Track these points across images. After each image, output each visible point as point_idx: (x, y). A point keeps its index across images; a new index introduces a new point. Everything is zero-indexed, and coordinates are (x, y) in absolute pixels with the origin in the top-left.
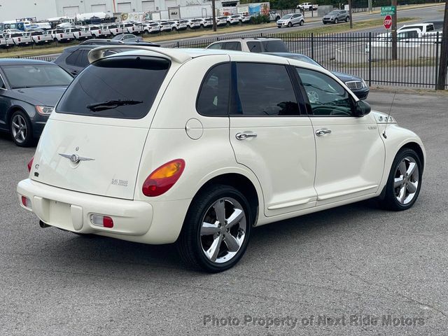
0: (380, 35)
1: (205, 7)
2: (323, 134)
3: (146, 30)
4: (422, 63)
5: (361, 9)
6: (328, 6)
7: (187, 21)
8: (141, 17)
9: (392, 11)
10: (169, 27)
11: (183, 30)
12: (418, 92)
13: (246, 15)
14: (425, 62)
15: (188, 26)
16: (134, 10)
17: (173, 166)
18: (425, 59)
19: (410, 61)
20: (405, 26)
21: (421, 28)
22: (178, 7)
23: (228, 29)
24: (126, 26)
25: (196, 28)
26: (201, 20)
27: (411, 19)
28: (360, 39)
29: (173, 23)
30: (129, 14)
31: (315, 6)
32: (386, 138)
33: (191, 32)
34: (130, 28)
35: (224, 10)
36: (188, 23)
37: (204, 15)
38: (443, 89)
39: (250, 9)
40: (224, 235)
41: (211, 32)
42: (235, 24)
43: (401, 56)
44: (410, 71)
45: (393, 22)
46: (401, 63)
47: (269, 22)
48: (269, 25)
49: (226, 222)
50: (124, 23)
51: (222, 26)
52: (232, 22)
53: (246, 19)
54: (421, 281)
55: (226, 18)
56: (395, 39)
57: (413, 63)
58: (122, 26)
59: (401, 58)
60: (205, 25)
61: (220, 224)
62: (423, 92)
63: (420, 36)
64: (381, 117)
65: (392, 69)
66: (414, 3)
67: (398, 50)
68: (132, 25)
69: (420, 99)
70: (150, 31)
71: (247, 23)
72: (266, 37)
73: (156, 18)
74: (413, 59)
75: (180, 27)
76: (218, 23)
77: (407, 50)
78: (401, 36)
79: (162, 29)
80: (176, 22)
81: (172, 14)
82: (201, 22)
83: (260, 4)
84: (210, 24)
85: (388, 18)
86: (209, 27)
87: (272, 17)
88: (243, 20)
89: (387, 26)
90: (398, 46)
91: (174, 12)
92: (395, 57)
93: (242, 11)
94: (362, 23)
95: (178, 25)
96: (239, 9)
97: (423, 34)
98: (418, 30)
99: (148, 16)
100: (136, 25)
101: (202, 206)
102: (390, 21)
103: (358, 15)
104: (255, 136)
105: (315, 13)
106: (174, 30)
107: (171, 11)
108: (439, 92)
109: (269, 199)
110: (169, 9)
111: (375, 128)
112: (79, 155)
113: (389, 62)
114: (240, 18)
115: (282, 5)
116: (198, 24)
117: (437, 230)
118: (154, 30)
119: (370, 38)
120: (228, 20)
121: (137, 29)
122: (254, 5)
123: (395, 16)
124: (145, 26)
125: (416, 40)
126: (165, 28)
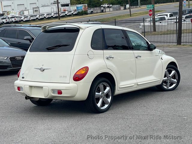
0: (147, 19)
1: (53, 7)
2: (138, 57)
3: (22, 20)
4: (168, 33)
5: (135, 7)
6: (118, 6)
7: (44, 15)
8: (18, 13)
9: (152, 7)
10: (35, 18)
11: (42, 19)
12: (168, 46)
13: (75, 11)
14: (170, 32)
15: (45, 17)
16: (13, 10)
17: (84, 69)
18: (170, 31)
19: (162, 32)
20: (159, 15)
21: (167, 15)
22: (38, 7)
23: (66, 18)
24: (11, 18)
25: (49, 18)
26: (51, 14)
27: (161, 11)
28: (139, 21)
29: (36, 16)
30: (11, 12)
31: (111, 5)
32: (162, 59)
33: (46, 20)
34: (13, 19)
35: (63, 8)
36: (44, 16)
37: (53, 11)
38: (181, 45)
39: (77, 8)
40: (103, 98)
41: (57, 20)
42: (70, 16)
43: (158, 30)
44: (162, 37)
45: (153, 13)
46: (158, 33)
47: (87, 14)
48: (88, 16)
49: (104, 92)
50: (10, 16)
51: (63, 17)
52: (68, 14)
53: (75, 13)
54: (182, 111)
55: (65, 12)
56: (154, 21)
57: (164, 33)
58: (9, 18)
59: (158, 31)
60: (54, 16)
61: (102, 93)
62: (171, 46)
63: (166, 19)
64: (160, 51)
65: (154, 36)
66: (162, 3)
67: (156, 26)
68: (14, 18)
69: (170, 49)
70: (24, 20)
71: (76, 15)
72: (93, 21)
73: (26, 13)
74: (164, 31)
75: (40, 18)
76: (61, 15)
77: (161, 26)
78: (157, 19)
79: (31, 19)
80: (38, 15)
81: (35, 11)
82: (52, 15)
83: (82, 5)
84: (56, 16)
85: (150, 11)
86: (56, 17)
87: (89, 11)
88: (74, 14)
89: (150, 15)
90: (156, 25)
91: (36, 10)
92: (155, 30)
93: (73, 9)
94: (136, 14)
95: (39, 17)
96: (71, 8)
97: (168, 18)
98: (166, 16)
99: (22, 13)
100: (16, 17)
101: (95, 86)
102: (151, 12)
103: (134, 10)
104: (113, 58)
105: (111, 9)
106: (37, 20)
107: (34, 10)
108: (178, 46)
109: (119, 84)
110: (33, 8)
111: (158, 56)
112: (44, 67)
113: (152, 33)
114: (72, 12)
115: (93, 5)
116: (50, 16)
117: (186, 96)
118: (26, 20)
119: (144, 20)
120: (66, 13)
121: (17, 19)
122: (79, 5)
123: (154, 9)
124: (21, 18)
125: (165, 21)
126: (33, 19)
